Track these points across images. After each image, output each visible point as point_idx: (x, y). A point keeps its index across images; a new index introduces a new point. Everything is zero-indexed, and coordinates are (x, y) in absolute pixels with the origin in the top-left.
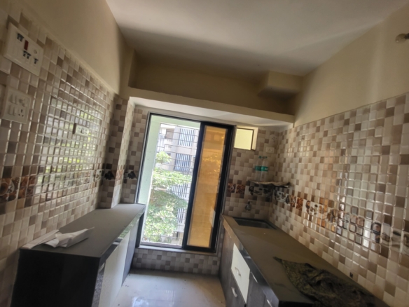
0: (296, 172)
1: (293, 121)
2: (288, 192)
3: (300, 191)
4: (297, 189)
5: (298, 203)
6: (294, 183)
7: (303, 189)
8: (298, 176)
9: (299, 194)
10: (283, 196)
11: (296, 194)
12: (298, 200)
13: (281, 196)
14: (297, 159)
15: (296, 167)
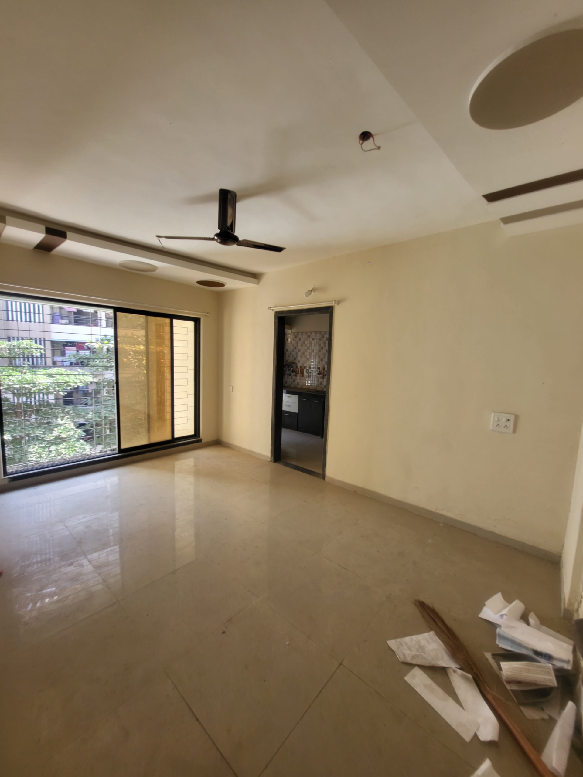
0: (297, 357)
1: (291, 329)
2: (292, 367)
3: (301, 365)
4: (299, 365)
5: (300, 371)
6: (297, 362)
7: (303, 364)
8: (299, 358)
9: (301, 367)
10: (289, 370)
11: (299, 367)
12: (301, 370)
13: (287, 370)
14: (297, 350)
15: (297, 354)
